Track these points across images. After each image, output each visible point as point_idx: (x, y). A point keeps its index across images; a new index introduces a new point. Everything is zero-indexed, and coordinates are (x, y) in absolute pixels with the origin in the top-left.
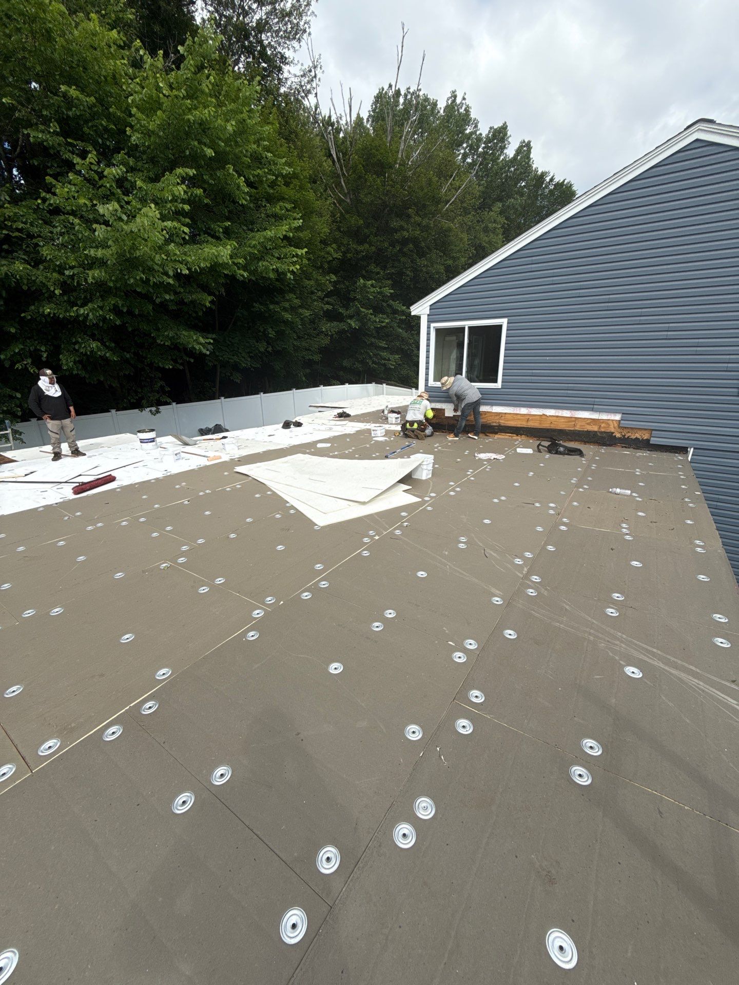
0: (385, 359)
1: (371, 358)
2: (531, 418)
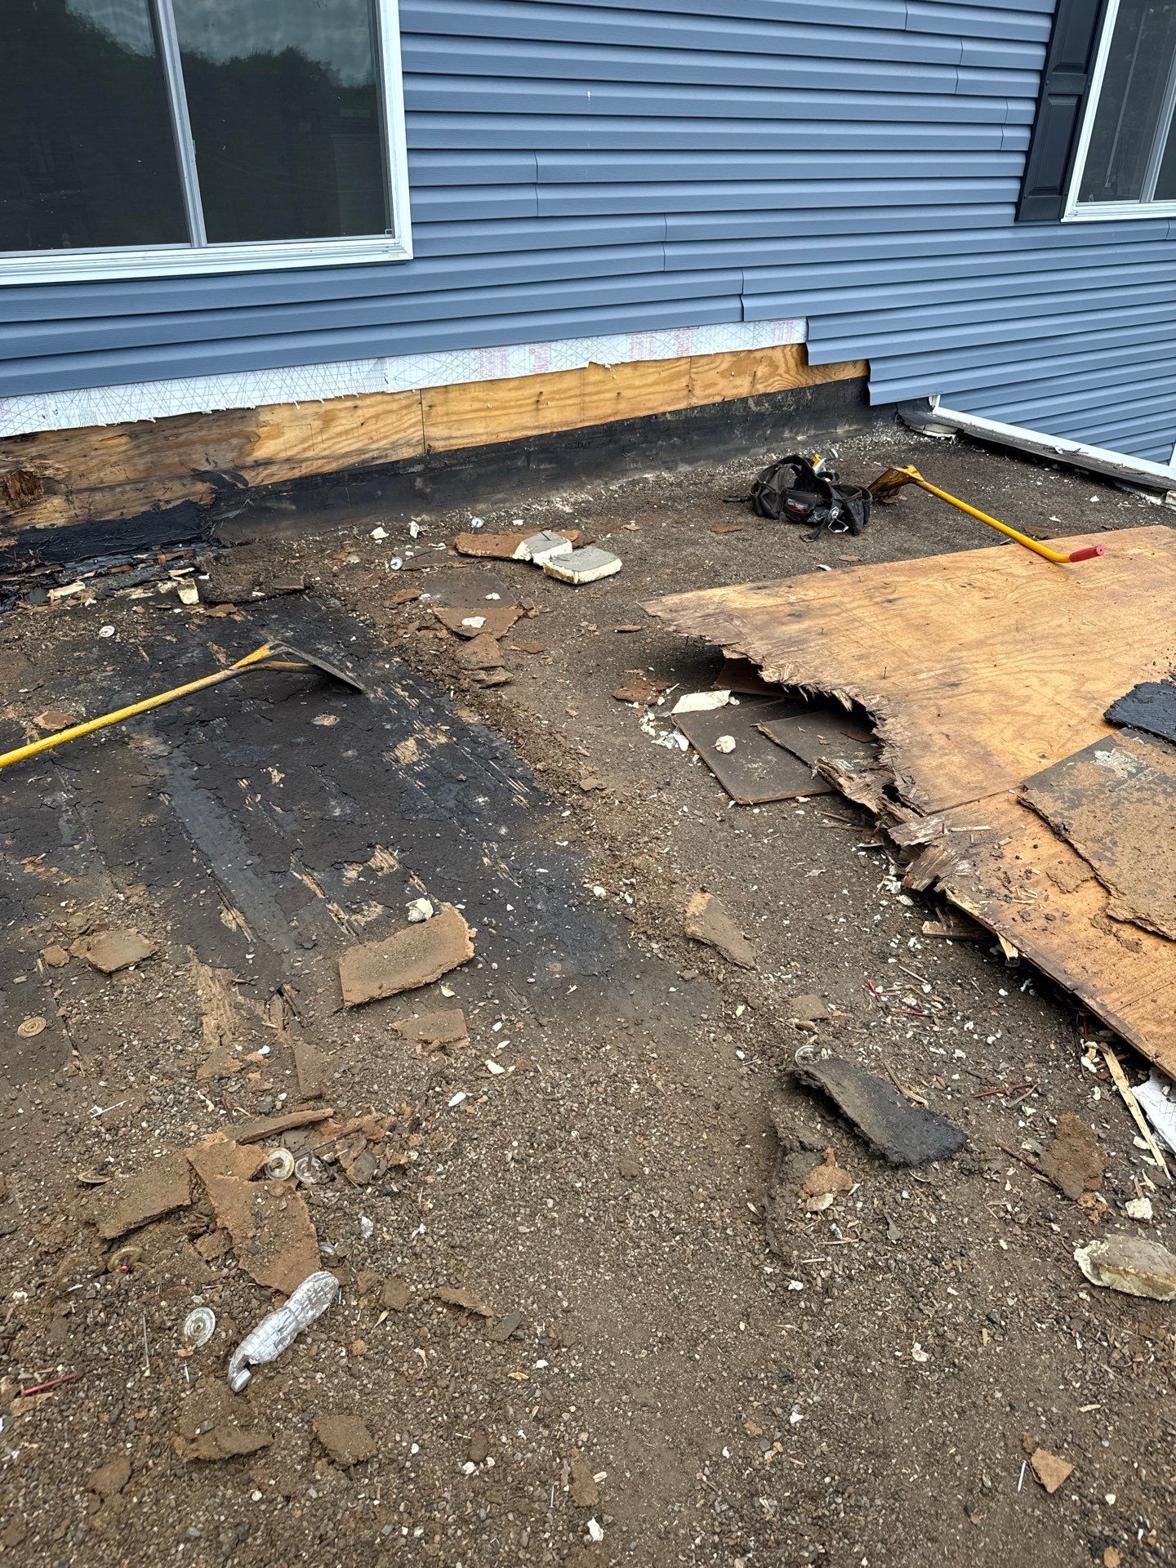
2: (546, 389)
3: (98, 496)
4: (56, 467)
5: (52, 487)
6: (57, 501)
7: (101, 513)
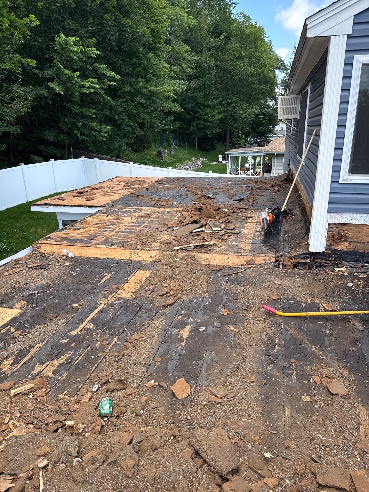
0: (95, 130)
1: (78, 129)
3: (359, 244)
4: (350, 234)
5: (346, 239)
6: (346, 243)
7: (358, 249)
